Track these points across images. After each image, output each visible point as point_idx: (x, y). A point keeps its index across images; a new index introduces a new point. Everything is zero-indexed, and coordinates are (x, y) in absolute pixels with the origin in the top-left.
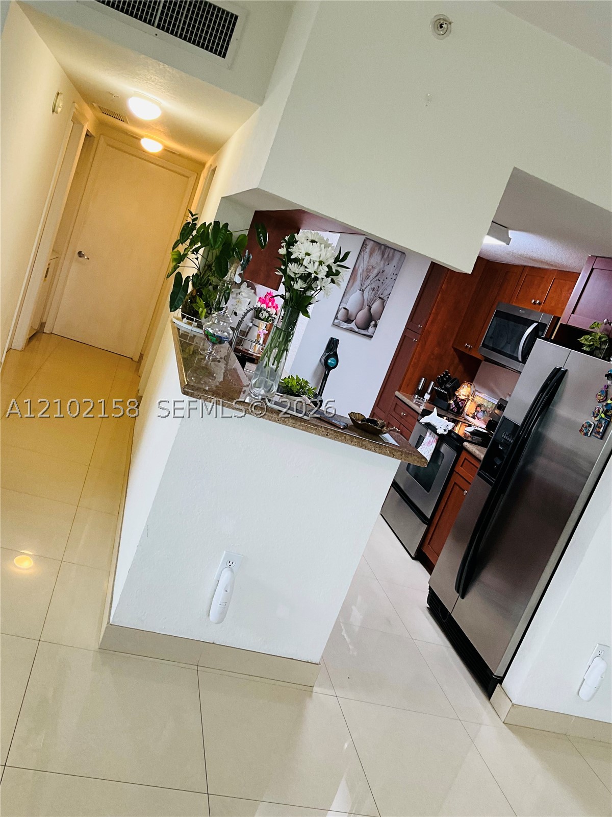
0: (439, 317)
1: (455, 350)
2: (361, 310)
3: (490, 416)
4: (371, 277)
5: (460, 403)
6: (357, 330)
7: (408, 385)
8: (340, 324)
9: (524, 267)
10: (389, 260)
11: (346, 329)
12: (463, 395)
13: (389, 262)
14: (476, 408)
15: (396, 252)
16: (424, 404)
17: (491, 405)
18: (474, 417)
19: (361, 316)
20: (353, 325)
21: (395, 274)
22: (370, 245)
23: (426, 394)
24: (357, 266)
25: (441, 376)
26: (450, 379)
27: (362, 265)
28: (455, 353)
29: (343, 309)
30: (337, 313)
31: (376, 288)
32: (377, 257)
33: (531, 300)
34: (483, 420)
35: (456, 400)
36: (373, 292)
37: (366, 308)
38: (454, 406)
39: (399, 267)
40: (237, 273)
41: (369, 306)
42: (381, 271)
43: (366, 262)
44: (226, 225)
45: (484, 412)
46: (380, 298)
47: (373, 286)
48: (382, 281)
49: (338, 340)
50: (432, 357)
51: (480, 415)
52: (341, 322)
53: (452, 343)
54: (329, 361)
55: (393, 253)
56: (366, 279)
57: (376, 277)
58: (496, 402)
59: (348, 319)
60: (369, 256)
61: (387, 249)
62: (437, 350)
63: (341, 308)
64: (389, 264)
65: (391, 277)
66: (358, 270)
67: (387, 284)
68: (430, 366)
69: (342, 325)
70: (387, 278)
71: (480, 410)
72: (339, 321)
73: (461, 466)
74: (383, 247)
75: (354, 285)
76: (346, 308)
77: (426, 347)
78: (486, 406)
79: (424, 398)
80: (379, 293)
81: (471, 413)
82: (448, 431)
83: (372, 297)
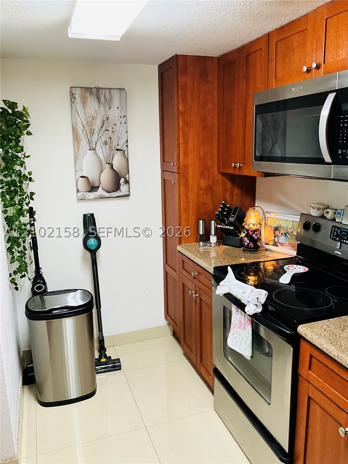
0: (190, 145)
1: (223, 174)
2: (102, 171)
3: (296, 240)
4: (97, 131)
5: (254, 235)
8: (84, 196)
9: (269, 34)
10: (108, 103)
11: (95, 199)
12: (254, 225)
13: (109, 105)
14: (274, 233)
16: (213, 249)
17: (291, 224)
18: (275, 244)
19: (106, 178)
20: (100, 192)
21: (122, 117)
22: (78, 93)
23: (211, 236)
24: (74, 123)
25: (219, 211)
26: (231, 210)
27: (79, 120)
28: (224, 178)
29: (81, 178)
30: (77, 186)
31: (108, 140)
32: (92, 103)
33: (302, 68)
34: (288, 244)
35: (248, 233)
36: (107, 146)
37: (107, 168)
38: (248, 242)
39: (124, 106)
41: (110, 164)
42: (105, 119)
43: (82, 115)
45: (285, 234)
46: (117, 150)
47: (103, 139)
48: (111, 130)
49: (93, 214)
50: (201, 192)
51: (282, 239)
52: (85, 193)
53: (216, 167)
54: (91, 243)
55: (110, 93)
56: (92, 135)
57: (102, 127)
58: (297, 219)
59: (91, 187)
60: (82, 107)
61: (100, 90)
62: (203, 183)
63: (78, 178)
64: (110, 108)
65: (119, 122)
66: (77, 126)
67: (119, 132)
68: (203, 203)
69: (89, 197)
70: (115, 125)
71: (280, 234)
72: (83, 194)
73: (310, 369)
74: (94, 91)
75: (81, 147)
76: (83, 175)
77: (190, 184)
78: (285, 227)
79: (210, 243)
80: (114, 145)
81: (270, 241)
82: (261, 307)
83: (108, 153)
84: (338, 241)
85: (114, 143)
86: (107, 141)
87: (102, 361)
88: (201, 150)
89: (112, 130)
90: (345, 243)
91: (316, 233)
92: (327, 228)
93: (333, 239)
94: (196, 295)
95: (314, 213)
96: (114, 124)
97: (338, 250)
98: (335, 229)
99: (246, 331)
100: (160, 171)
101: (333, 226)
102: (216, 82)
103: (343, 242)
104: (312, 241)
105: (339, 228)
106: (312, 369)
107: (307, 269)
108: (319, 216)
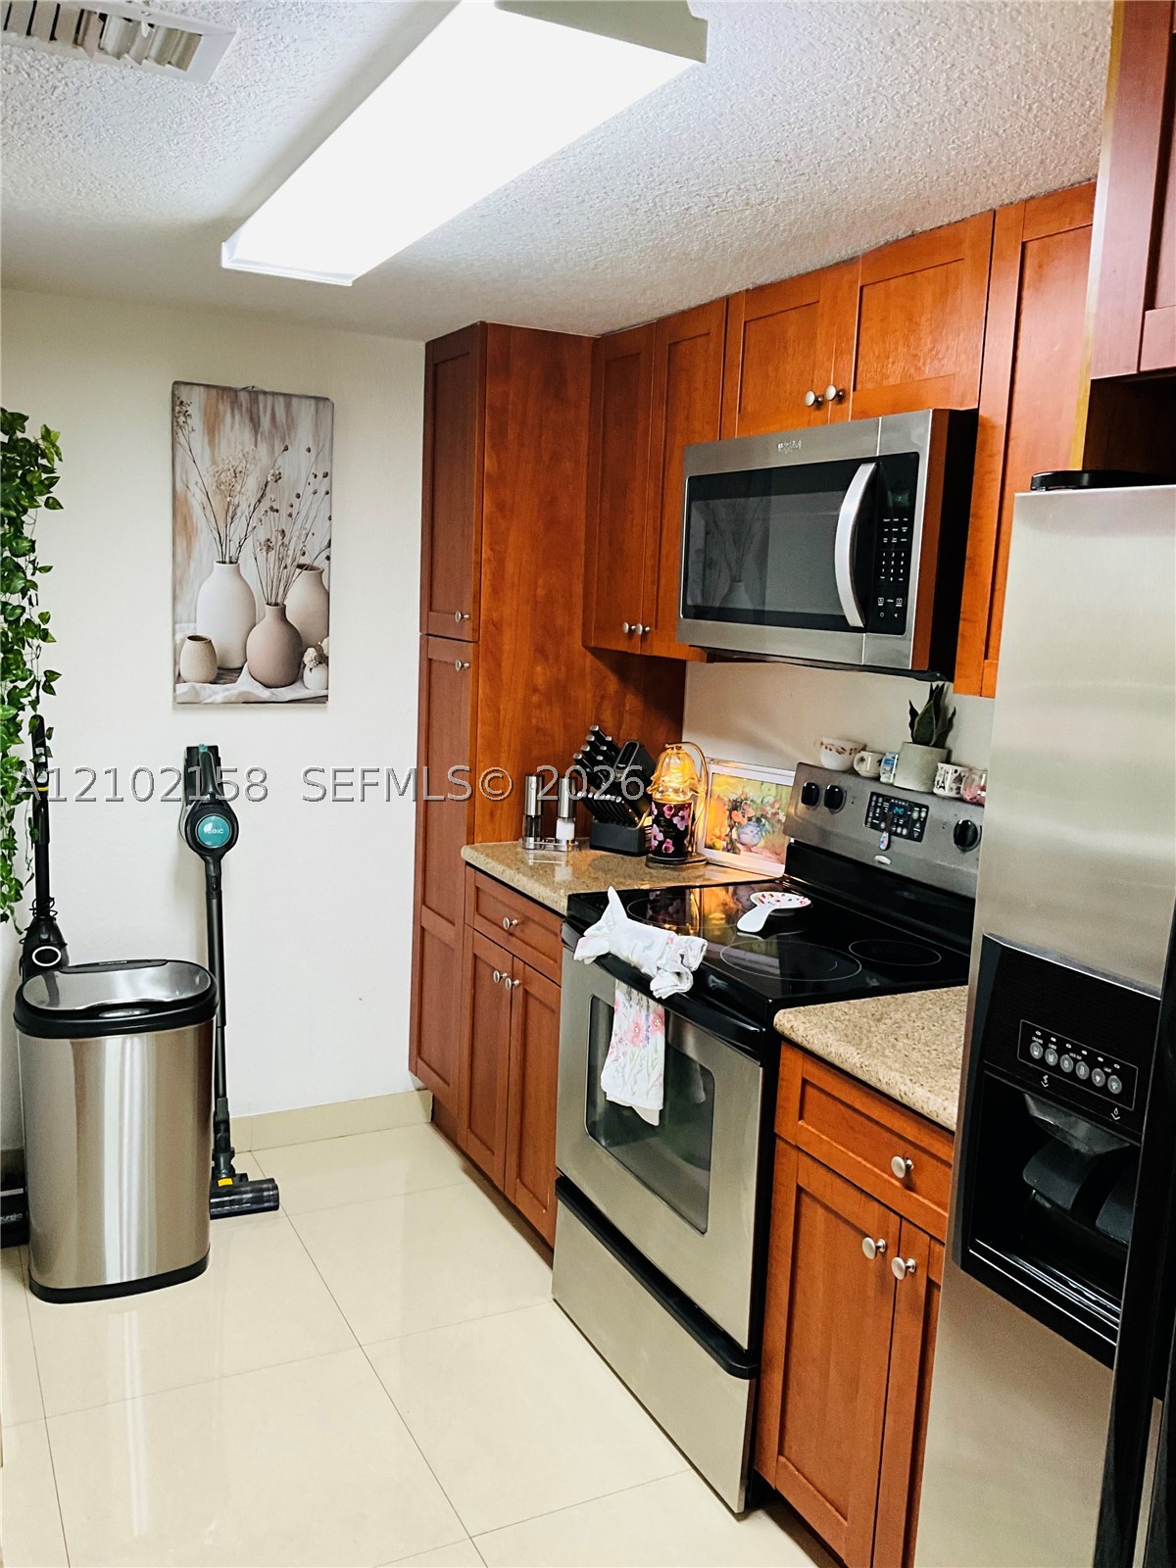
0: (510, 567)
1: (598, 653)
2: (253, 626)
3: (785, 833)
4: (244, 509)
5: (676, 820)
6: (266, 694)
7: (492, 815)
8: (197, 694)
9: (728, 299)
10: (282, 435)
11: (226, 704)
12: (676, 791)
13: (283, 440)
14: (730, 817)
15: (294, 401)
16: (564, 859)
17: (773, 792)
18: (732, 848)
19: (263, 646)
20: (244, 684)
21: (320, 476)
22: (196, 401)
23: (559, 823)
24: (179, 486)
25: (584, 753)
26: (617, 753)
27: (194, 477)
28: (598, 663)
29: (189, 642)
30: (176, 663)
31: (276, 540)
32: (236, 435)
33: (805, 397)
34: (765, 847)
35: (661, 814)
36: (272, 554)
37: (268, 616)
38: (661, 837)
39: (324, 447)
41: (276, 604)
42: (270, 478)
43: (204, 463)
45: (758, 820)
46: (300, 566)
47: (262, 534)
48: (284, 511)
49: (216, 748)
50: (535, 698)
51: (749, 833)
52: (198, 685)
53: (578, 634)
54: (205, 829)
55: (288, 406)
56: (229, 520)
57: (259, 501)
58: (788, 778)
59: (219, 668)
60: (206, 440)
61: (261, 398)
62: (541, 674)
63: (183, 641)
64: (286, 449)
65: (311, 489)
66: (189, 494)
67: (307, 517)
68: (538, 730)
69: (210, 696)
70: (298, 496)
71: (745, 820)
72: (194, 687)
73: (801, 1117)
74: (243, 397)
75: (196, 553)
76: (198, 634)
77: (505, 676)
78: (759, 801)
79: (557, 841)
80: (290, 553)
81: (719, 838)
82: (691, 977)
83: (274, 572)
84: (882, 831)
85: (291, 547)
86: (273, 540)
87: (220, 1185)
88: (541, 582)
89: (290, 510)
90: (900, 835)
91: (833, 813)
92: (858, 799)
93: (875, 827)
94: (513, 981)
95: (830, 761)
96: (295, 495)
97: (881, 852)
98: (877, 802)
99: (650, 1047)
100: (418, 634)
101: (873, 794)
102: (585, 404)
103: (895, 834)
104: (824, 833)
105: (887, 799)
106: (806, 1115)
107: (807, 902)
108: (841, 769)
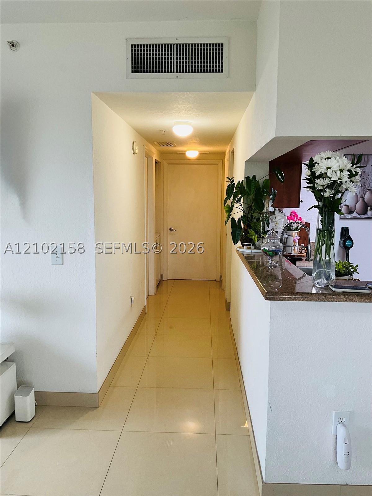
2: (358, 202)
6: (359, 216)
8: (345, 217)
11: (351, 218)
13: (366, 164)
15: (369, 156)
19: (359, 206)
20: (355, 214)
29: (344, 206)
31: (363, 185)
36: (362, 187)
37: (361, 200)
40: (270, 205)
41: (362, 198)
42: (363, 172)
44: (254, 177)
46: (368, 190)
48: (365, 179)
49: (348, 228)
52: (345, 215)
54: (346, 244)
55: (368, 157)
59: (350, 211)
63: (343, 206)
64: (367, 166)
67: (370, 179)
69: (347, 217)
70: (369, 175)
76: (346, 204)
80: (366, 187)
83: (362, 191)
89: (367, 178)
